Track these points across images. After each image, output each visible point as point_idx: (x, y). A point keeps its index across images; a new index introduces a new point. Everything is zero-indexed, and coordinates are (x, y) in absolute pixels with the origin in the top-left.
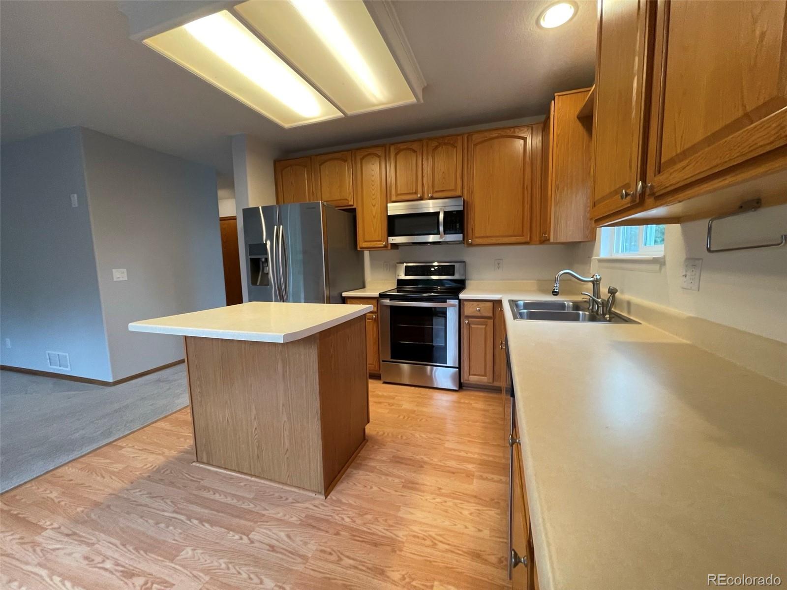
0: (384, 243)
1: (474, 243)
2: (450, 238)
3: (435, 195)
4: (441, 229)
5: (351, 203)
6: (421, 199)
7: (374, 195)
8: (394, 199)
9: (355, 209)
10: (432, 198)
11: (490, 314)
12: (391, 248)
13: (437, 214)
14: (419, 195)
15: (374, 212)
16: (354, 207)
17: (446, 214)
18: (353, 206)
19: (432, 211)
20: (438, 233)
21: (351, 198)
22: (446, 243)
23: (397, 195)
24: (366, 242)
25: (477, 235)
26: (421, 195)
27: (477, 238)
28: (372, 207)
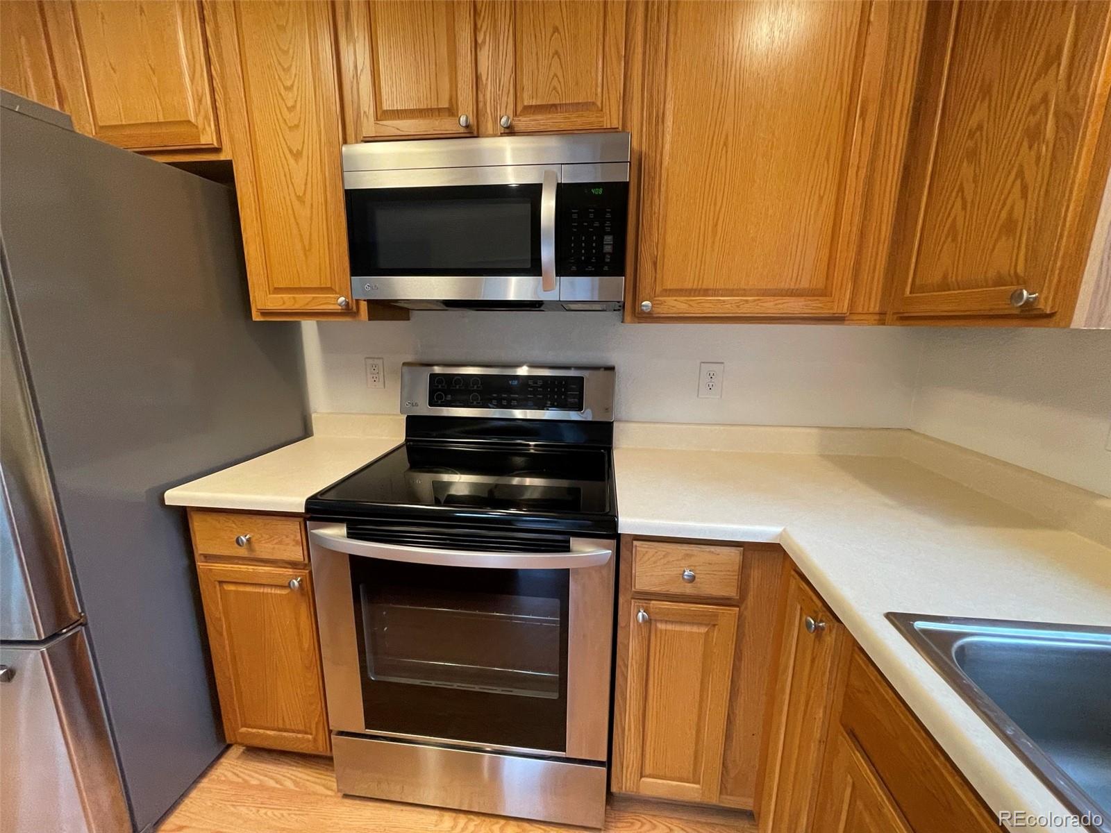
0: (342, 299)
1: (662, 311)
2: (579, 288)
3: (523, 123)
4: (548, 254)
5: (208, 138)
6: (471, 132)
7: (291, 109)
8: (369, 128)
9: (228, 165)
10: (510, 131)
11: (732, 592)
12: (372, 317)
13: (532, 193)
14: (463, 119)
15: (299, 179)
16: (222, 157)
17: (565, 193)
18: (217, 150)
19: (512, 178)
20: (534, 269)
21: (206, 117)
22: (561, 306)
23: (382, 115)
24: (278, 290)
25: (669, 285)
26: (472, 121)
27: (669, 292)
28: (292, 161)
